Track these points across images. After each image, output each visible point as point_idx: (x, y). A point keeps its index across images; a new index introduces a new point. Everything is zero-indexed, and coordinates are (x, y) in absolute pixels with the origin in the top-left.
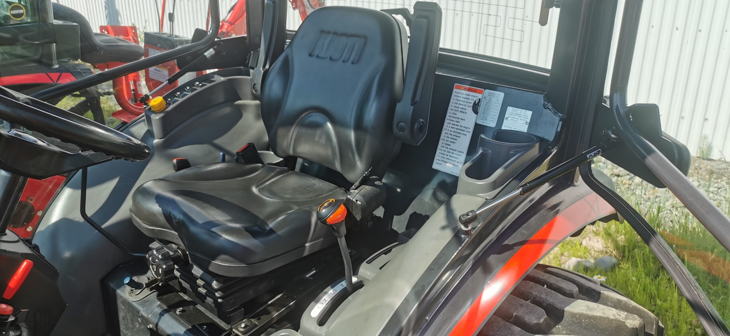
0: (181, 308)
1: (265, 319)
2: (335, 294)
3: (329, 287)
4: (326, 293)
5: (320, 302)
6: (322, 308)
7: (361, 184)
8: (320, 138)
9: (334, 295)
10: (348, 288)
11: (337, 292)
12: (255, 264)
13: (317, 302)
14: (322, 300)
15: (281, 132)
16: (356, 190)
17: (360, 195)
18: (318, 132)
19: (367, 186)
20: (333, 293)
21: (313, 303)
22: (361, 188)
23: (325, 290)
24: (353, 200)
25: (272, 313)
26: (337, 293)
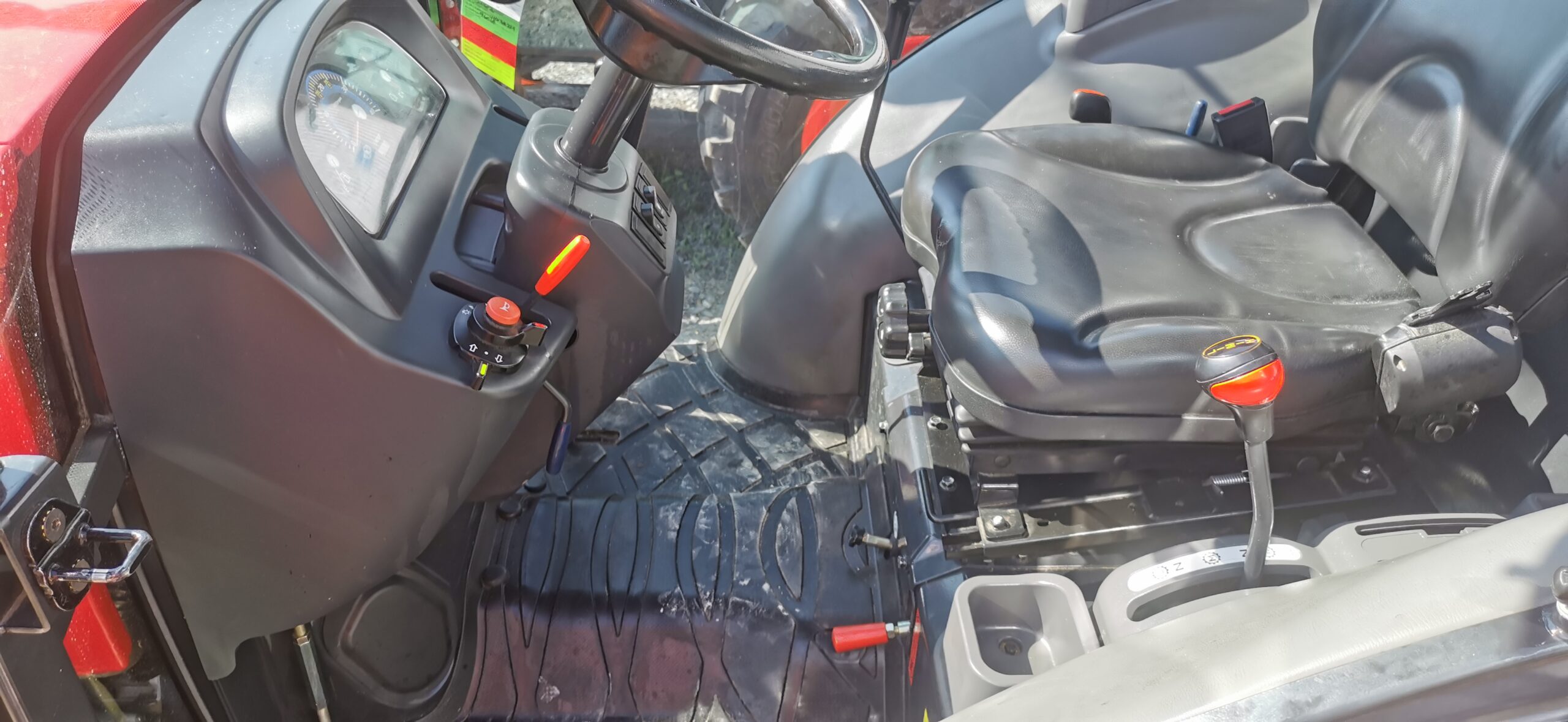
0: (939, 419)
1: (1054, 531)
2: (1212, 565)
3: (1210, 541)
4: (1193, 551)
5: (1165, 564)
6: (1161, 580)
7: (1440, 316)
8: (1422, 141)
9: (1207, 566)
10: (1246, 570)
11: (1221, 563)
12: (1024, 412)
13: (1159, 561)
14: (1169, 564)
15: (1341, 91)
16: (1414, 329)
17: (1416, 346)
18: (1424, 123)
19: (1457, 330)
20: (1208, 559)
21: (1148, 558)
22: (1431, 328)
23: (1195, 544)
24: (1389, 352)
25: (1075, 527)
26: (1217, 564)
